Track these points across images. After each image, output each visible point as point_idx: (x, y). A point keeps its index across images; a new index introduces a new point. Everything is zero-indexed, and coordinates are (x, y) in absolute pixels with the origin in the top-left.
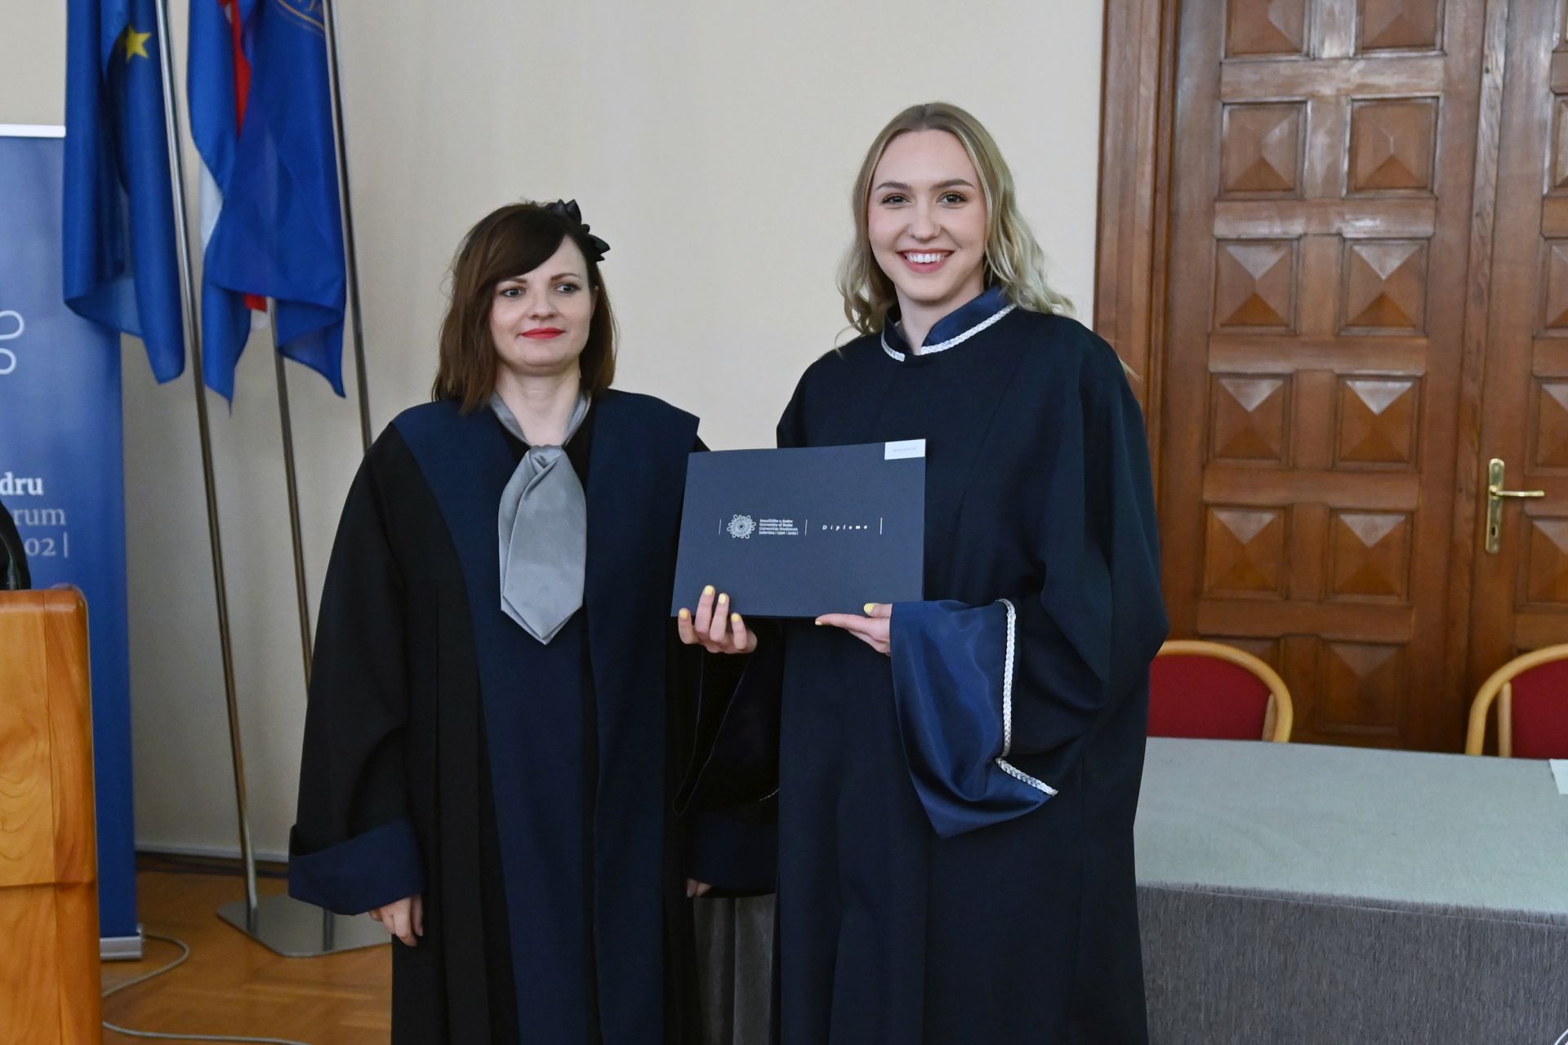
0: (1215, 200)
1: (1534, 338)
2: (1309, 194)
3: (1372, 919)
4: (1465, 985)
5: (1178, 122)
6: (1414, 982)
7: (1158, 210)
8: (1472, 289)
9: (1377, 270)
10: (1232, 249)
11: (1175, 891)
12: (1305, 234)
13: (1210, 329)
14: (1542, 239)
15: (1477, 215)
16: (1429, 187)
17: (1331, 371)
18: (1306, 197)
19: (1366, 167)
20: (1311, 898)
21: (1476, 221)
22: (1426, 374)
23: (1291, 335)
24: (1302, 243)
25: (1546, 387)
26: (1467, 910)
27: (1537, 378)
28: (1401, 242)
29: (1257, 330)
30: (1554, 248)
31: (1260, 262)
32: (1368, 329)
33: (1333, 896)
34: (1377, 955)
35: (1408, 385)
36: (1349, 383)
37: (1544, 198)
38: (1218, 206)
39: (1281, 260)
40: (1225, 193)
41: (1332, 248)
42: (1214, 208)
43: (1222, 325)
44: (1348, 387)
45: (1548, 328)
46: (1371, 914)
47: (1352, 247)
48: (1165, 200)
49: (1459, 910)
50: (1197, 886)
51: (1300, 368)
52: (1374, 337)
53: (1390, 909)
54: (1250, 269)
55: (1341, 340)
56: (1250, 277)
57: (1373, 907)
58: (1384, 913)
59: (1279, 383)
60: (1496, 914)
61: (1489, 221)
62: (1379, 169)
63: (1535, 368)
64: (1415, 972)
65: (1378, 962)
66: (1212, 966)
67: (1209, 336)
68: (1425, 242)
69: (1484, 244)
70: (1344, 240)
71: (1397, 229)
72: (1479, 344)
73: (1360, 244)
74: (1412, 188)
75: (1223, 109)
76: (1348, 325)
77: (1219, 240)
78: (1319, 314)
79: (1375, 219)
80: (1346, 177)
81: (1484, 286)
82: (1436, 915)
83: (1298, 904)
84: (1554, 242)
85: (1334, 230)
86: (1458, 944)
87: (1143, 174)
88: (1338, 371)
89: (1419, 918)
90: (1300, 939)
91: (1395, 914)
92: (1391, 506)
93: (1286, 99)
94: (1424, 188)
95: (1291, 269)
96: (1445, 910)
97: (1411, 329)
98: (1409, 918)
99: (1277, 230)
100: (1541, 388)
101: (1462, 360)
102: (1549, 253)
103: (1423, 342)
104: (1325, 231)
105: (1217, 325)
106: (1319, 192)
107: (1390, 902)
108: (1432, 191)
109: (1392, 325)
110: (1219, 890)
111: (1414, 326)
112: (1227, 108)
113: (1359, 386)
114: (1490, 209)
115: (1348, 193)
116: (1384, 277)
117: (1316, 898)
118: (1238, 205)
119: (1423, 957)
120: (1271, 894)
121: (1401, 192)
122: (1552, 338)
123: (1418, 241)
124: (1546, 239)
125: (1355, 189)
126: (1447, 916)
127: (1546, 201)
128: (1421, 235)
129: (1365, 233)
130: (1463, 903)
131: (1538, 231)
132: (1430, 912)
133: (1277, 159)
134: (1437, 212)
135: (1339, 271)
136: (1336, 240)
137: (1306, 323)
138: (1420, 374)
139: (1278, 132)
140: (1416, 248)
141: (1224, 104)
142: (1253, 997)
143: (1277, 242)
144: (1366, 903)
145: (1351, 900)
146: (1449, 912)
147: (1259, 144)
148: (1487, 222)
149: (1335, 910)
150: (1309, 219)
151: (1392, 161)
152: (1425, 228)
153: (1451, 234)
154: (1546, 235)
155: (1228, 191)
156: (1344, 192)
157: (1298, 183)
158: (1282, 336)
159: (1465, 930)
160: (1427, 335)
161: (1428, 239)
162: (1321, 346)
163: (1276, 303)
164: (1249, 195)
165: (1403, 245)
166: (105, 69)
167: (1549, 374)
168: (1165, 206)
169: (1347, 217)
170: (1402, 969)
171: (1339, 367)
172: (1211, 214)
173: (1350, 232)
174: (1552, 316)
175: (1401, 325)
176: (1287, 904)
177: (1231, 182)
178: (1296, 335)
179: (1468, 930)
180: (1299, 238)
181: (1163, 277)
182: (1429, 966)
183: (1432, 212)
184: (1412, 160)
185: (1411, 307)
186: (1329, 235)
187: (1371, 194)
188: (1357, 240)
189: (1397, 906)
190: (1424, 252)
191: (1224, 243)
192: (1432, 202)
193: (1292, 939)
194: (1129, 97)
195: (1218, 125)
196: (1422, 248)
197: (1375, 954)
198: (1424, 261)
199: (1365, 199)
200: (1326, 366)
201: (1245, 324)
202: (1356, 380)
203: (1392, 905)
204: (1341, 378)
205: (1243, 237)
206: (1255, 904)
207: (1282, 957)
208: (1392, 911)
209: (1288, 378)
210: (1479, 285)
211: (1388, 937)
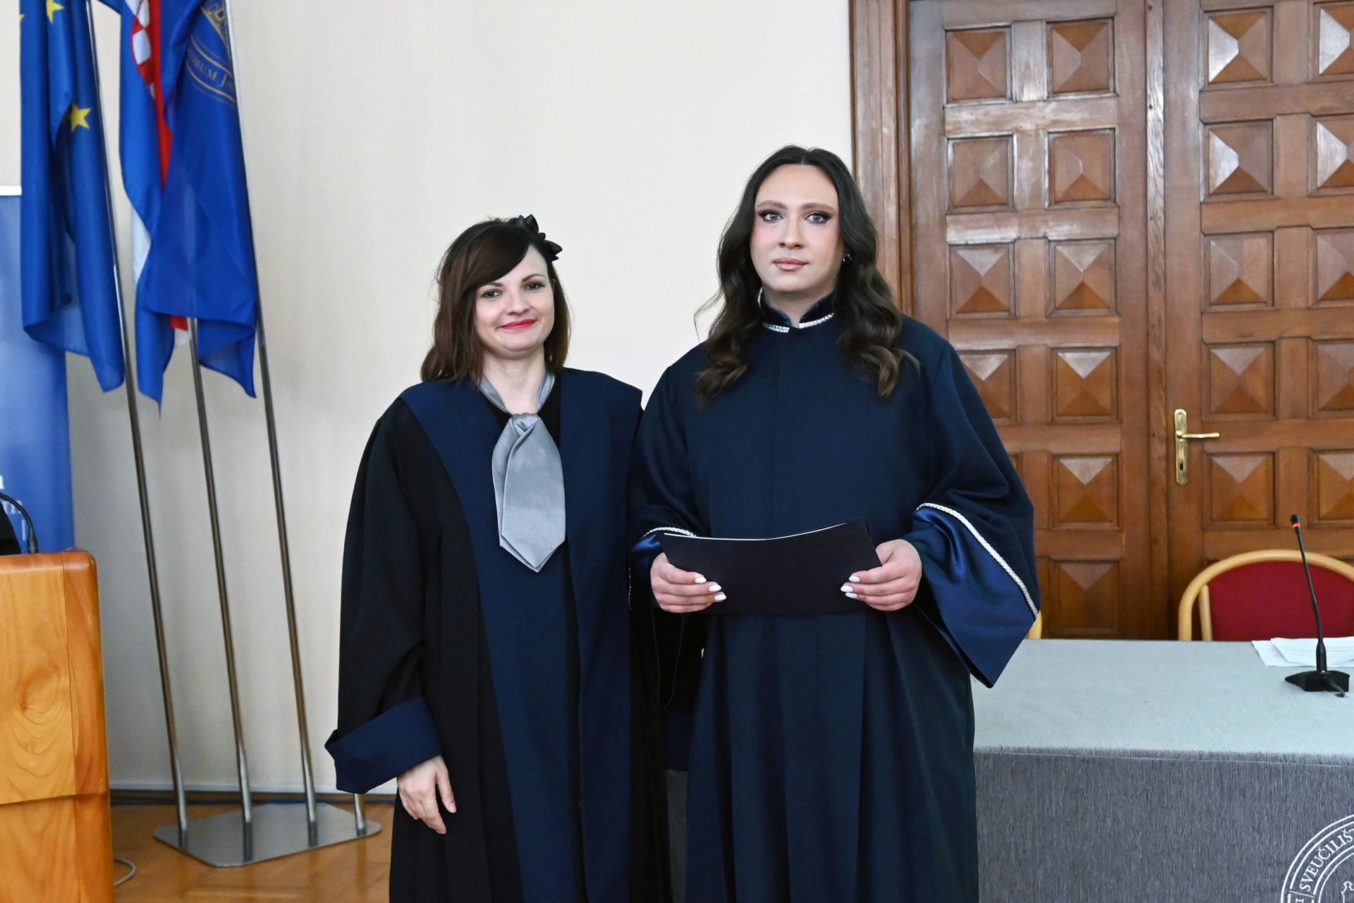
0: (946, 215)
1: (1202, 313)
2: (1019, 207)
3: (1144, 766)
4: (1220, 816)
5: (913, 154)
6: (1180, 816)
7: (902, 224)
8: (1152, 277)
9: (1077, 265)
10: (962, 252)
11: (985, 754)
12: (1019, 238)
13: (948, 316)
14: (1203, 236)
15: (1151, 218)
16: (1113, 197)
17: (1046, 345)
18: (1017, 209)
19: (1063, 183)
20: (1094, 752)
21: (1151, 224)
22: (1120, 344)
23: (1011, 318)
24: (1016, 246)
25: (1214, 351)
26: (1217, 755)
27: (1207, 344)
28: (1093, 242)
29: (985, 315)
30: (1213, 243)
31: (984, 262)
32: (1072, 311)
33: (1111, 750)
34: (1149, 795)
35: (1106, 354)
36: (1060, 354)
37: (1201, 203)
38: (948, 218)
39: (1001, 259)
40: (954, 208)
41: (1040, 248)
42: (946, 220)
43: (958, 313)
44: (1059, 357)
45: (1211, 304)
46: (1143, 762)
47: (1055, 247)
48: (908, 217)
49: (1211, 755)
50: (1002, 748)
51: (1021, 343)
52: (1078, 317)
53: (1157, 757)
54: (977, 268)
55: (1053, 318)
56: (978, 274)
57: (1143, 756)
58: (1153, 761)
59: (1005, 356)
60: (1241, 757)
61: (1161, 224)
62: (1073, 186)
63: (1204, 337)
64: (1180, 808)
65: (1151, 802)
66: (1018, 812)
67: (947, 321)
68: (1112, 242)
69: (1158, 241)
70: (1050, 241)
71: (1088, 233)
72: (1160, 321)
73: (1063, 245)
74: (1100, 199)
75: (948, 143)
76: (1056, 309)
77: (950, 245)
78: (1033, 299)
79: (1072, 225)
80: (1047, 192)
81: (1160, 273)
82: (1193, 760)
83: (1084, 758)
84: (1212, 237)
85: (1040, 235)
86: (1213, 782)
87: (889, 196)
88: (1049, 345)
89: (1180, 764)
90: (1087, 787)
91: (1161, 761)
92: (1097, 451)
93: (996, 134)
94: (1109, 199)
95: (1009, 266)
96: (1201, 756)
97: (1107, 310)
98: (1173, 764)
99: (995, 236)
100: (1210, 352)
101: (1148, 332)
102: (1207, 247)
103: (1116, 320)
104: (1033, 235)
105: (954, 312)
106: (1027, 205)
107: (1156, 752)
108: (1115, 202)
109: (1091, 307)
110: (1020, 750)
111: (1109, 308)
112: (951, 142)
113: (1069, 357)
114: (1161, 214)
115: (1050, 205)
116: (1082, 270)
117: (1097, 752)
118: (963, 218)
119: (1186, 795)
120: (1061, 751)
121: (1091, 203)
122: (1216, 313)
123: (1105, 241)
124: (1205, 235)
125: (1055, 202)
126: (1202, 761)
127: (1203, 207)
128: (1109, 236)
129: (1065, 236)
130: (1214, 750)
131: (1199, 229)
132: (1188, 759)
133: (993, 181)
134: (1120, 218)
135: (1047, 264)
136: (1042, 242)
137: (1023, 310)
138: (1115, 345)
139: (992, 160)
140: (1105, 246)
141: (948, 139)
142: (1053, 835)
143: (997, 246)
144: (1137, 754)
145: (1125, 753)
146: (1204, 757)
147: (978, 171)
148: (1159, 223)
149: (1113, 761)
150: (1021, 225)
151: (1082, 179)
152: (1113, 231)
153: (1132, 234)
154: (1207, 233)
155: (955, 207)
156: (1047, 205)
157: (1010, 199)
158: (1008, 319)
159: (1217, 771)
160: (1120, 315)
161: (1115, 239)
162: (1035, 326)
163: (999, 293)
164: (972, 209)
165: (1095, 244)
166: (54, 138)
167: (1216, 341)
168: (908, 221)
169: (1051, 223)
170: (1170, 807)
171: (1050, 341)
172: (943, 226)
173: (1053, 236)
174: (1215, 296)
175: (1096, 307)
176: (1075, 758)
177: (957, 200)
178: (1014, 318)
179: (1220, 771)
180: (1014, 242)
181: (909, 277)
182: (1191, 802)
183: (1115, 218)
184: (1098, 177)
185: (1106, 294)
186: (1038, 238)
187: (1068, 205)
188: (1059, 242)
189: (1162, 754)
190: (1112, 249)
191: (955, 248)
192: (1116, 210)
193: (1081, 787)
194: (874, 135)
195: (945, 155)
196: (1110, 245)
197: (1147, 795)
198: (1113, 254)
199: (1062, 210)
200: (1043, 343)
201: (975, 312)
202: (1066, 352)
203: (1158, 755)
204: (1054, 350)
205: (969, 242)
206: (1049, 759)
207: (1074, 802)
208: (1159, 759)
209: (1012, 352)
210: (1156, 273)
211: (1157, 780)
